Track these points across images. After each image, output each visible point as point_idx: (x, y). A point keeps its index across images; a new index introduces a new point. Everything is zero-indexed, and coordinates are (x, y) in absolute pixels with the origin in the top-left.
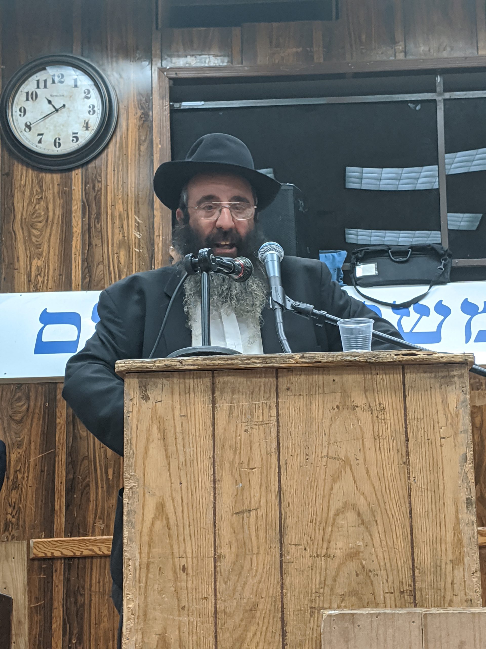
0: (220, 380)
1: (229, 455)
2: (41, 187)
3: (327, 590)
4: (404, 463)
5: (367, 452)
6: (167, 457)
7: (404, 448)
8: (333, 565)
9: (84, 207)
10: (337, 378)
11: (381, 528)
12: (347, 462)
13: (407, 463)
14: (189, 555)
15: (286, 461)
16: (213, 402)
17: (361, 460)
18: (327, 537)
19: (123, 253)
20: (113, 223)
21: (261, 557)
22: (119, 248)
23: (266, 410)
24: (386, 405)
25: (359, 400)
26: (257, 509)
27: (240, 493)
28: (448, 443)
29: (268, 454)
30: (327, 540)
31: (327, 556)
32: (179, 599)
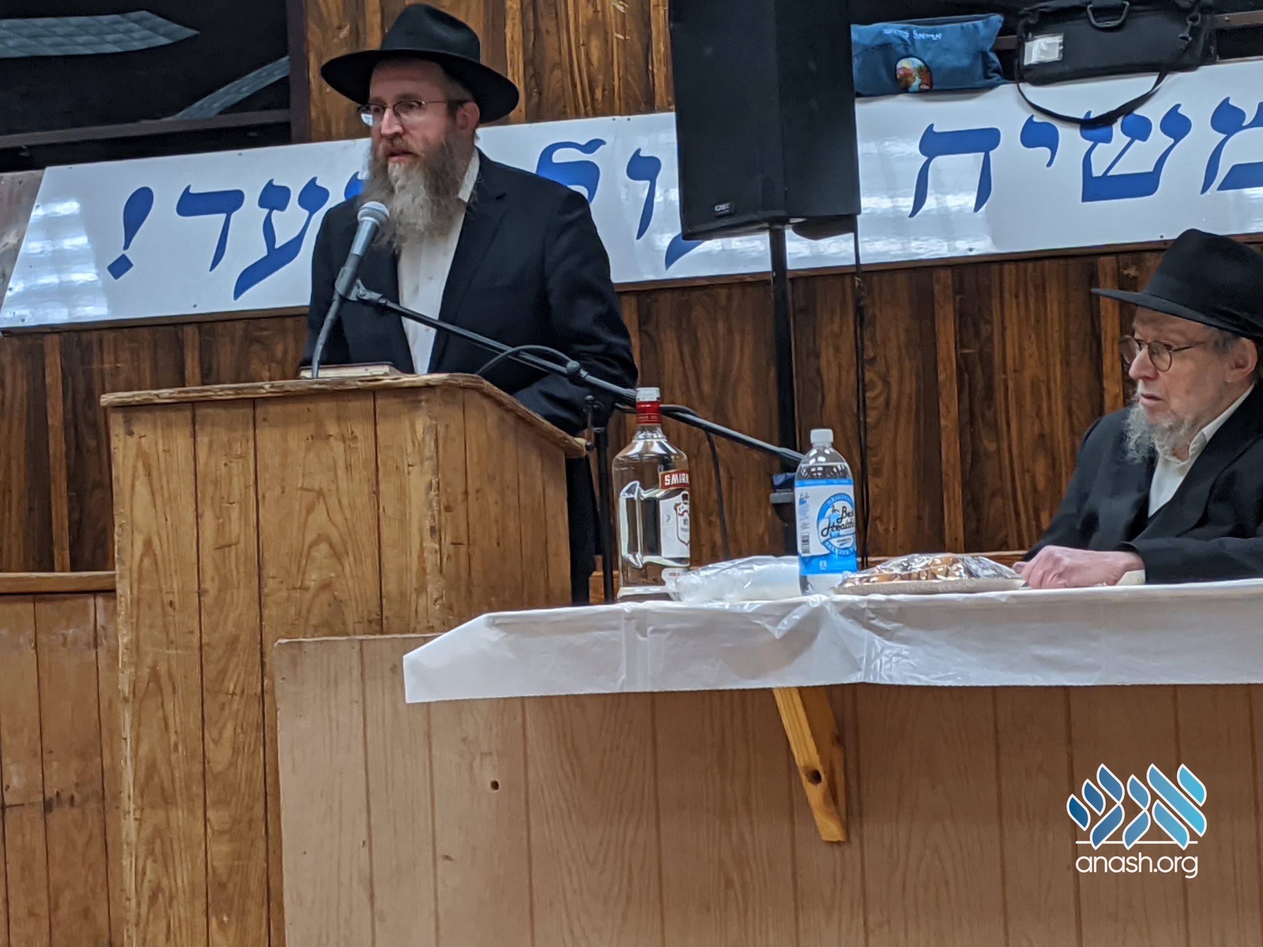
0: (201, 412)
1: (210, 490)
4: (374, 493)
5: (340, 484)
6: (153, 494)
7: (374, 478)
8: (308, 596)
10: (311, 406)
11: (351, 559)
12: (320, 493)
13: (377, 493)
14: (176, 590)
15: (264, 494)
16: (194, 436)
17: (334, 493)
18: (302, 570)
21: (242, 591)
23: (244, 442)
24: (358, 433)
25: (332, 429)
26: (237, 543)
27: (220, 529)
28: (414, 470)
29: (247, 487)
30: (302, 572)
31: (301, 588)
32: (167, 634)
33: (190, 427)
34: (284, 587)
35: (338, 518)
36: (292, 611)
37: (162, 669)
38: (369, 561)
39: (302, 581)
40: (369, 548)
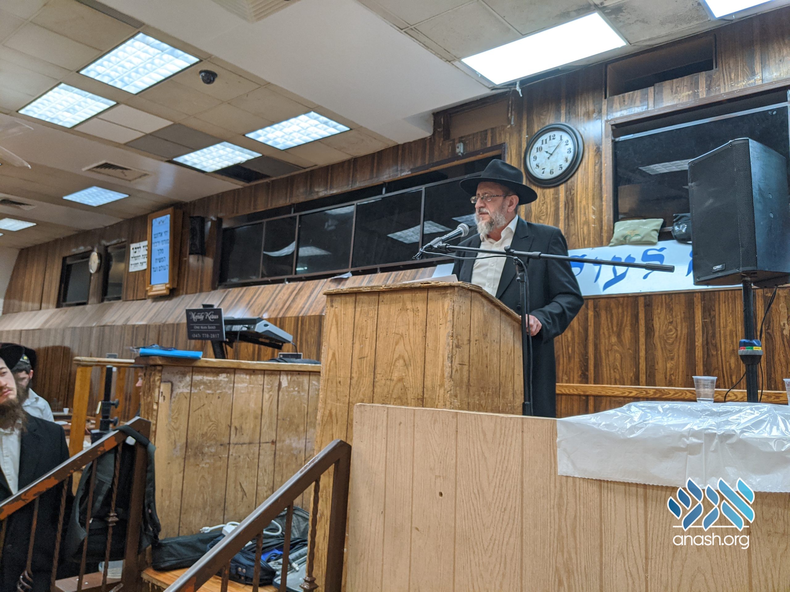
0: (358, 297)
1: (359, 332)
2: (544, 197)
3: (389, 395)
4: (424, 336)
5: (410, 332)
7: (425, 329)
8: (393, 384)
9: (565, 205)
10: (401, 296)
11: (412, 367)
12: (402, 336)
14: (342, 376)
15: (379, 335)
17: (407, 336)
19: (585, 228)
20: (580, 212)
21: (366, 379)
22: (584, 224)
23: (374, 311)
24: (419, 308)
25: (409, 306)
26: (367, 357)
27: (361, 349)
28: (443, 327)
29: (373, 331)
30: (391, 372)
31: (391, 380)
32: (337, 395)
33: (354, 303)
34: (384, 378)
35: (408, 348)
36: (386, 390)
37: (334, 412)
38: (419, 370)
39: (391, 376)
40: (420, 363)
